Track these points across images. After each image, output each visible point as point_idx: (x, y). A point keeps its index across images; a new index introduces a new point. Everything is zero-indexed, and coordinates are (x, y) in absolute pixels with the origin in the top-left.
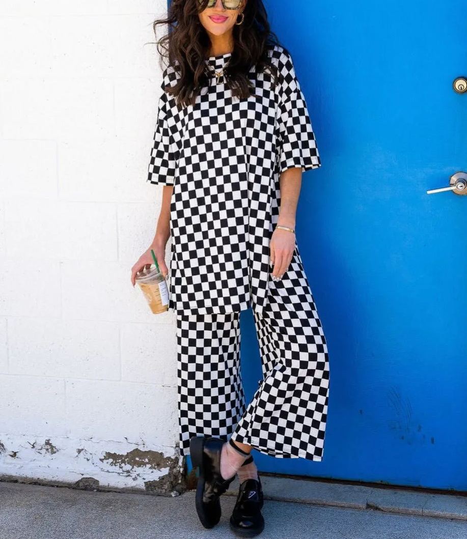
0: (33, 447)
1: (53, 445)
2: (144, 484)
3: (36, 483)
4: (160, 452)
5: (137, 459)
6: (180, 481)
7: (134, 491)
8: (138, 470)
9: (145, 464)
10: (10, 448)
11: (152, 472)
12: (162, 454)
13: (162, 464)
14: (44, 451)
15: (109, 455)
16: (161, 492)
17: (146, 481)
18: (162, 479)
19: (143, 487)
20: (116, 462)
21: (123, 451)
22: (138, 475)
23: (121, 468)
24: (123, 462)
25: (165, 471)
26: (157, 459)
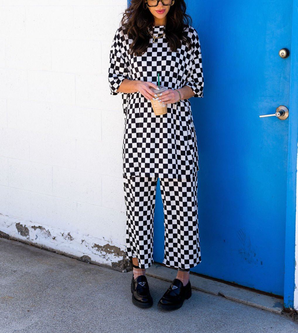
0: (63, 235)
1: (71, 236)
2: (111, 264)
3: (63, 254)
4: (119, 247)
5: (108, 249)
6: (128, 265)
7: (106, 266)
8: (109, 255)
9: (112, 253)
10: (53, 235)
11: (115, 258)
12: (120, 248)
13: (120, 254)
14: (67, 238)
15: (96, 246)
16: (119, 269)
17: (112, 262)
18: (120, 262)
19: (111, 265)
20: (99, 250)
21: (102, 244)
22: (109, 258)
23: (101, 253)
24: (102, 250)
25: (121, 258)
26: (117, 251)
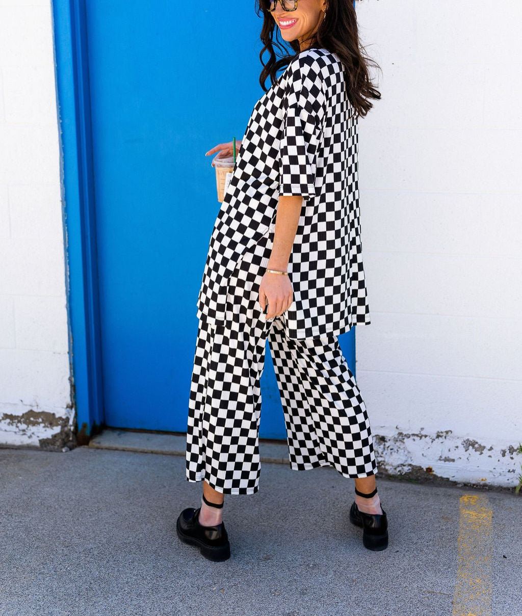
2: (38, 442)
4: (52, 412)
5: (32, 419)
6: (71, 439)
7: (29, 447)
8: (33, 429)
9: (39, 423)
11: (46, 430)
12: (54, 414)
13: (55, 423)
15: (6, 416)
16: (54, 448)
17: (41, 438)
18: (55, 436)
19: (37, 444)
20: (13, 422)
21: (19, 412)
22: (33, 433)
23: (17, 427)
24: (20, 422)
25: (57, 430)
26: (49, 419)
